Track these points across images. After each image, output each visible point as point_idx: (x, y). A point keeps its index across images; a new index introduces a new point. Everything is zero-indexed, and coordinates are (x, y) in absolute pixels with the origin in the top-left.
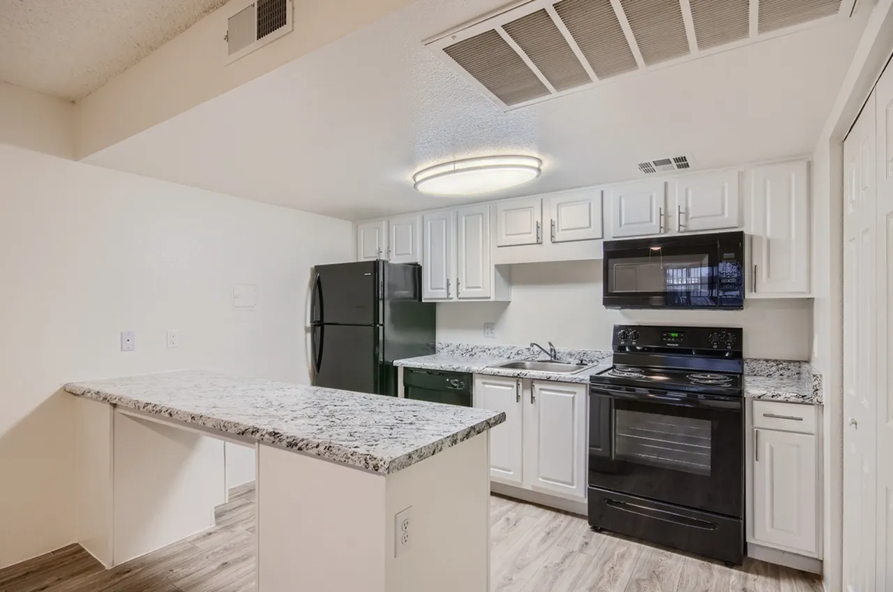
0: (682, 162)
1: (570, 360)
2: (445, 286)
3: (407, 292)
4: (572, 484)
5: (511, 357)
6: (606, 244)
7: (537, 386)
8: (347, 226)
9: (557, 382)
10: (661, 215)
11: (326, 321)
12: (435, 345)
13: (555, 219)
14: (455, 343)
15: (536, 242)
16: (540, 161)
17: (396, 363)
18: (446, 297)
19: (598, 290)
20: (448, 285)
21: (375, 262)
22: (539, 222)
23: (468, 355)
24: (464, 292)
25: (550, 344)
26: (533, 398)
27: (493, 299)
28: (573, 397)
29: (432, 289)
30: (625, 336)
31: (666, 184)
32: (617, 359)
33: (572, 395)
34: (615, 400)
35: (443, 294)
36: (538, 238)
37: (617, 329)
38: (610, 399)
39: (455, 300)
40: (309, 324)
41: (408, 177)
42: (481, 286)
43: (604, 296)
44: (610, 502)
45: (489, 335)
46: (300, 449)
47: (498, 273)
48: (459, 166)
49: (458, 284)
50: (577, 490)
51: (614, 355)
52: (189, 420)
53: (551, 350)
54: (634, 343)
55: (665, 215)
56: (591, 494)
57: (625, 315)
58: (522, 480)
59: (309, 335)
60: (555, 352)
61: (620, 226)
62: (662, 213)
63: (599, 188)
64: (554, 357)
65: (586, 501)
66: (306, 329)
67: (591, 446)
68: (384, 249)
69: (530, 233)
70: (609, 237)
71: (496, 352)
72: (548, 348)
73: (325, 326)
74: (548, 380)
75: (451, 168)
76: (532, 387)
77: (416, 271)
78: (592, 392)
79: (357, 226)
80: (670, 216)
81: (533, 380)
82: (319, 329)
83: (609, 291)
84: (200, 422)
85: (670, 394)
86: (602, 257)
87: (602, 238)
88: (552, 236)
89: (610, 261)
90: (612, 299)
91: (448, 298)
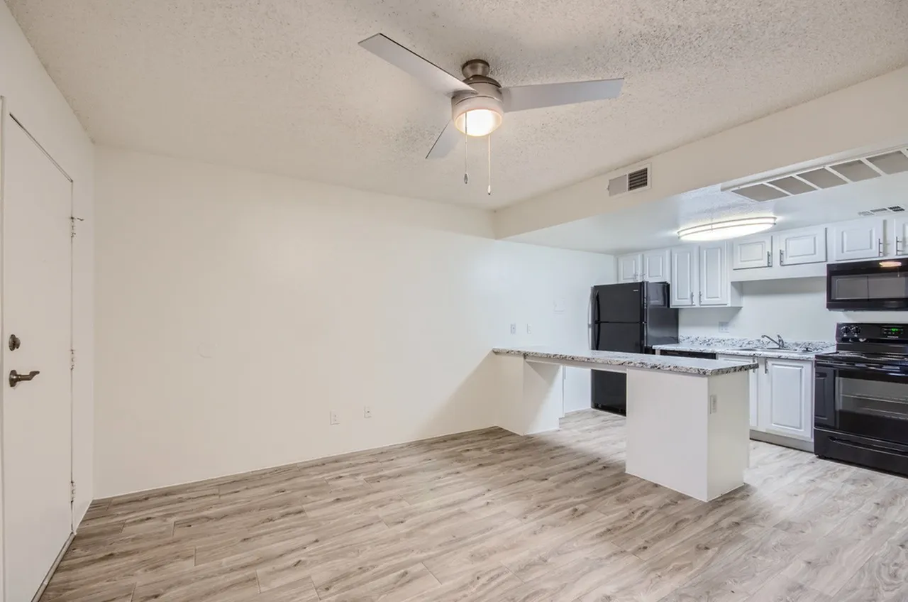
0: (897, 209)
1: (796, 348)
2: (689, 296)
3: (657, 301)
4: (800, 428)
5: (744, 345)
6: (829, 266)
7: (770, 363)
8: (611, 259)
9: (787, 359)
10: (880, 244)
11: (601, 320)
12: (678, 337)
13: (783, 249)
14: (694, 337)
15: (766, 265)
16: (775, 218)
17: (654, 347)
18: (690, 304)
19: (823, 298)
20: (692, 296)
21: (641, 283)
22: (770, 251)
23: (705, 344)
24: (705, 300)
25: (779, 336)
26: (766, 370)
27: (729, 305)
28: (801, 370)
29: (678, 299)
30: (847, 331)
31: (885, 222)
32: (839, 347)
33: (800, 369)
34: (839, 371)
35: (688, 302)
36: (769, 263)
37: (839, 326)
38: (835, 371)
39: (697, 306)
40: (590, 323)
41: (675, 233)
42: (719, 296)
43: (828, 301)
44: (833, 438)
45: (724, 330)
46: (659, 368)
47: (733, 288)
48: (714, 226)
49: (700, 295)
50: (806, 432)
51: (837, 345)
52: (586, 360)
53: (780, 341)
54: (856, 336)
55: (884, 243)
56: (816, 434)
57: (847, 315)
58: (757, 425)
59: (590, 329)
60: (783, 342)
61: (843, 252)
62: (881, 242)
63: (824, 226)
64: (782, 345)
65: (813, 440)
66: (589, 326)
67: (816, 415)
68: (639, 272)
69: (762, 259)
70: (832, 261)
71: (730, 342)
72: (777, 340)
73: (602, 324)
74: (780, 358)
75: (709, 227)
76: (766, 363)
77: (666, 288)
78: (817, 365)
79: (618, 259)
80: (889, 244)
81: (767, 358)
82: (597, 325)
83: (833, 298)
84: (594, 361)
85: (885, 367)
86: (826, 275)
87: (826, 261)
88: (781, 262)
89: (833, 278)
90: (833, 304)
91: (692, 305)
